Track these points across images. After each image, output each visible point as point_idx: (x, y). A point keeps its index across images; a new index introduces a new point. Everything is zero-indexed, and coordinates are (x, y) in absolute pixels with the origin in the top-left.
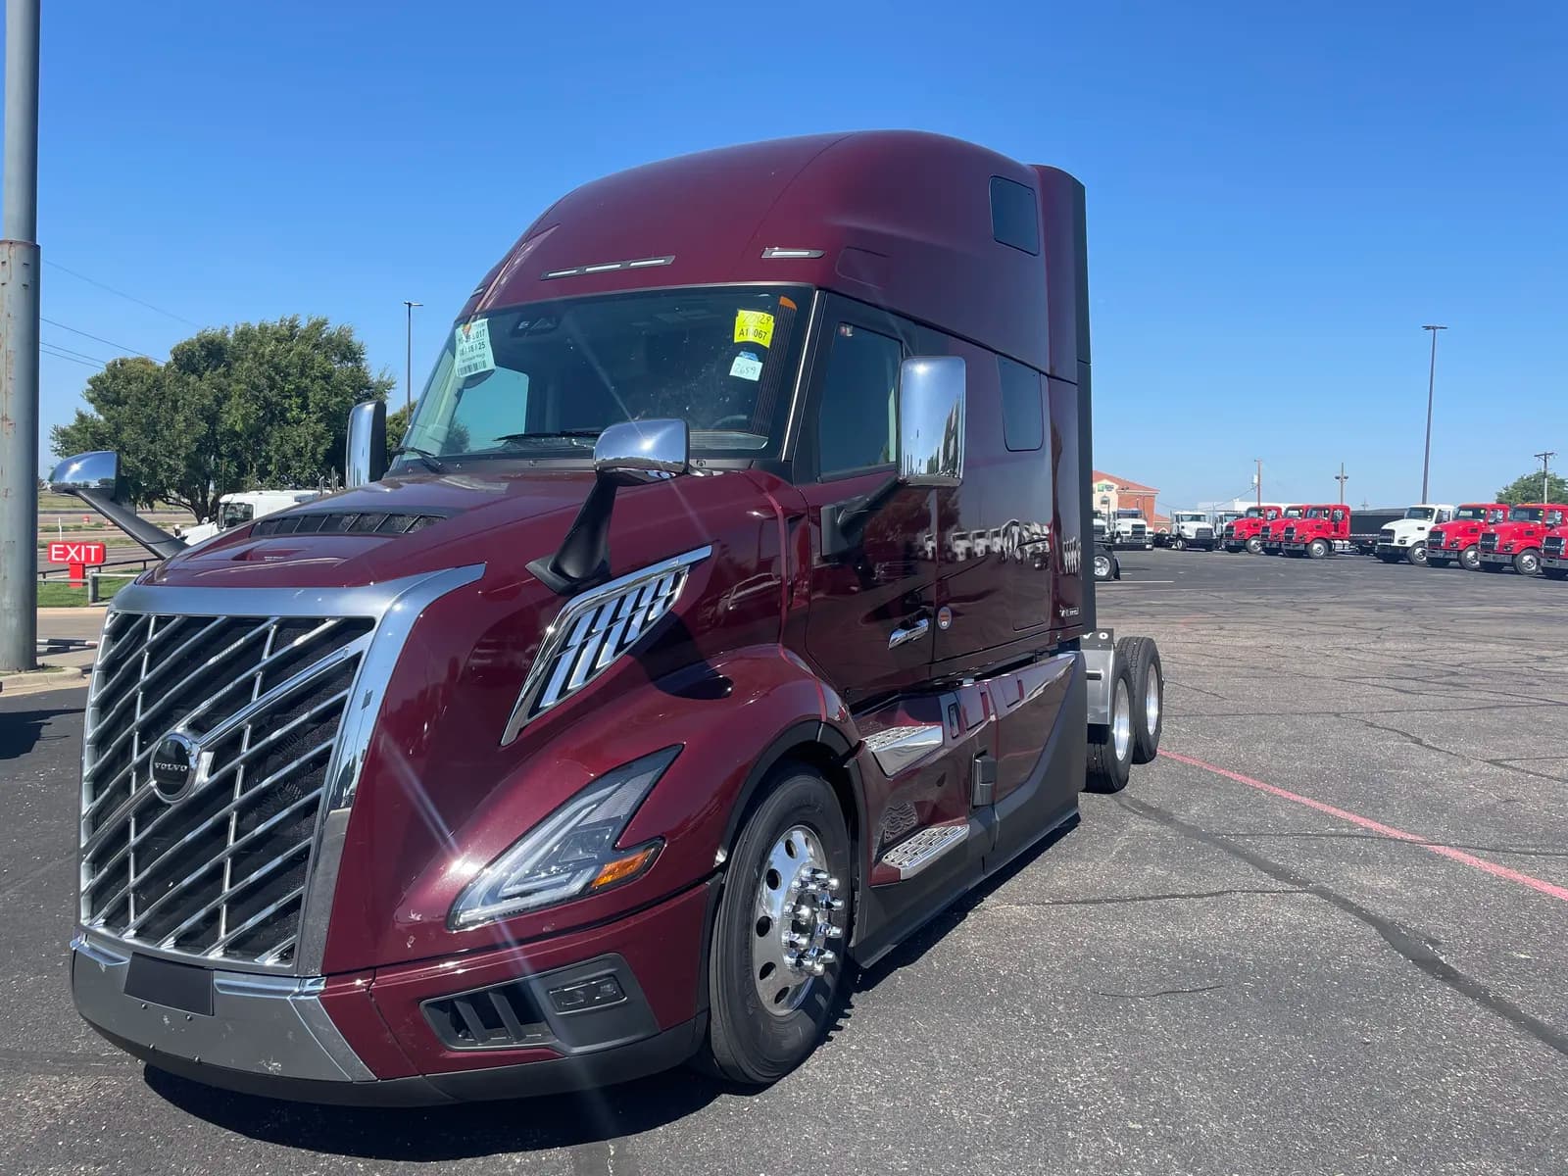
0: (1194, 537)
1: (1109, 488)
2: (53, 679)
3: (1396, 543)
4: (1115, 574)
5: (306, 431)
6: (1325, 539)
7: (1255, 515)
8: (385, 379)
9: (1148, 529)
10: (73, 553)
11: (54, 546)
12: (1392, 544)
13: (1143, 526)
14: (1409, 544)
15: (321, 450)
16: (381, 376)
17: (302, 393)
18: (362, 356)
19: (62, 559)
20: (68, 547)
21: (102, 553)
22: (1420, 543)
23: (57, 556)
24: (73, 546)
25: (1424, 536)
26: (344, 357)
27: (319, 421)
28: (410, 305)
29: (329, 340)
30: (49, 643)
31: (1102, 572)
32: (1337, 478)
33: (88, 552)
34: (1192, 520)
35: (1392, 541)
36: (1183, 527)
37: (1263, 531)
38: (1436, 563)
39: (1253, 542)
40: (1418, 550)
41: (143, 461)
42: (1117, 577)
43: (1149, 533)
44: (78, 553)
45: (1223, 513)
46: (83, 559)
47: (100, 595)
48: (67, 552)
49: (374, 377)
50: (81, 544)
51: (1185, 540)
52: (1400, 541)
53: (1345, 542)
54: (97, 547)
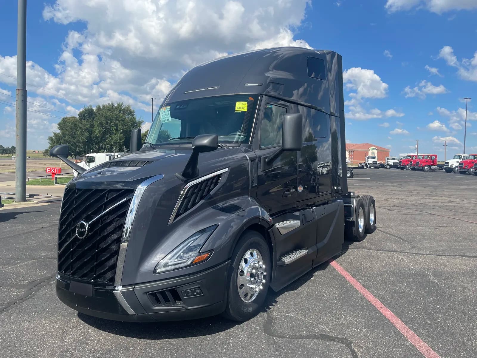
0: (392, 165)
1: (374, 149)
2: (29, 204)
3: (449, 167)
4: (352, 176)
5: (117, 137)
6: (429, 166)
7: (409, 157)
8: (141, 120)
9: (378, 162)
10: (53, 170)
11: (48, 169)
12: (448, 167)
13: (376, 161)
14: (454, 167)
15: (121, 142)
16: (140, 119)
17: (116, 125)
18: (134, 114)
19: (50, 172)
20: (51, 169)
21: (60, 170)
22: (457, 167)
23: (48, 171)
24: (53, 168)
25: (458, 164)
26: (129, 114)
27: (121, 133)
28: (153, 99)
29: (124, 109)
30: (29, 195)
31: (348, 175)
32: (444, 146)
33: (57, 170)
34: (392, 159)
35: (448, 166)
36: (389, 162)
37: (410, 163)
38: (462, 173)
39: (408, 166)
40: (457, 169)
41: (72, 145)
42: (352, 177)
43: (378, 163)
44: (54, 170)
45: (402, 157)
46: (55, 172)
47: (58, 182)
48: (51, 170)
49: (137, 120)
50: (55, 168)
51: (390, 166)
52: (451, 166)
53: (436, 166)
54: (59, 169)
